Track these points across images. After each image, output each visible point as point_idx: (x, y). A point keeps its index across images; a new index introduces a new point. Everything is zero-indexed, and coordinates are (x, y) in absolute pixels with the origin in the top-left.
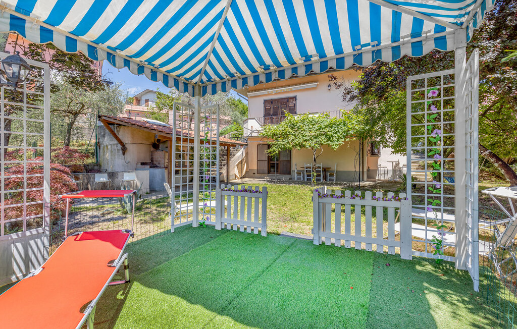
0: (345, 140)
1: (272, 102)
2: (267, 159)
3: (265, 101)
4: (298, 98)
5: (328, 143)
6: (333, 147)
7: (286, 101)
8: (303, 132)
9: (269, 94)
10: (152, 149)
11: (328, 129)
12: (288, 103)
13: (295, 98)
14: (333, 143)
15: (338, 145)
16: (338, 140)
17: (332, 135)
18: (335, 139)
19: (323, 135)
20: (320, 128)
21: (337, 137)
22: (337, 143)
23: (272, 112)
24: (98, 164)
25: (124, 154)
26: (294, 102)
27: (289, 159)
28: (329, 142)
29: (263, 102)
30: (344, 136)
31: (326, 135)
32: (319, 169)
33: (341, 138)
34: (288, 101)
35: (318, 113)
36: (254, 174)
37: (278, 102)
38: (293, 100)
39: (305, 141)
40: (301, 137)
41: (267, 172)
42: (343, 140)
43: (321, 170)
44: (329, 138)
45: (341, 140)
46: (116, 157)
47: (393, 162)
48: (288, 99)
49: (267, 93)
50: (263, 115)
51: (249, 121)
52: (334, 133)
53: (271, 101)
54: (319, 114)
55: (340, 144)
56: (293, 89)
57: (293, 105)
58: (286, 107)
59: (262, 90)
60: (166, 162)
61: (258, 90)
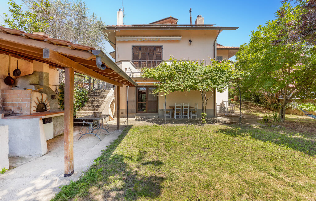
1: (140, 49)
2: (135, 100)
3: (134, 48)
4: (164, 48)
7: (153, 49)
9: (137, 41)
12: (155, 51)
13: (161, 48)
23: (140, 58)
26: (160, 51)
29: (131, 47)
32: (187, 109)
34: (155, 49)
37: (146, 49)
38: (160, 49)
41: (135, 111)
48: (155, 48)
49: (136, 40)
51: (123, 63)
53: (140, 48)
56: (161, 40)
57: (160, 53)
58: (154, 54)
59: (131, 36)
60: (32, 106)
61: (128, 36)
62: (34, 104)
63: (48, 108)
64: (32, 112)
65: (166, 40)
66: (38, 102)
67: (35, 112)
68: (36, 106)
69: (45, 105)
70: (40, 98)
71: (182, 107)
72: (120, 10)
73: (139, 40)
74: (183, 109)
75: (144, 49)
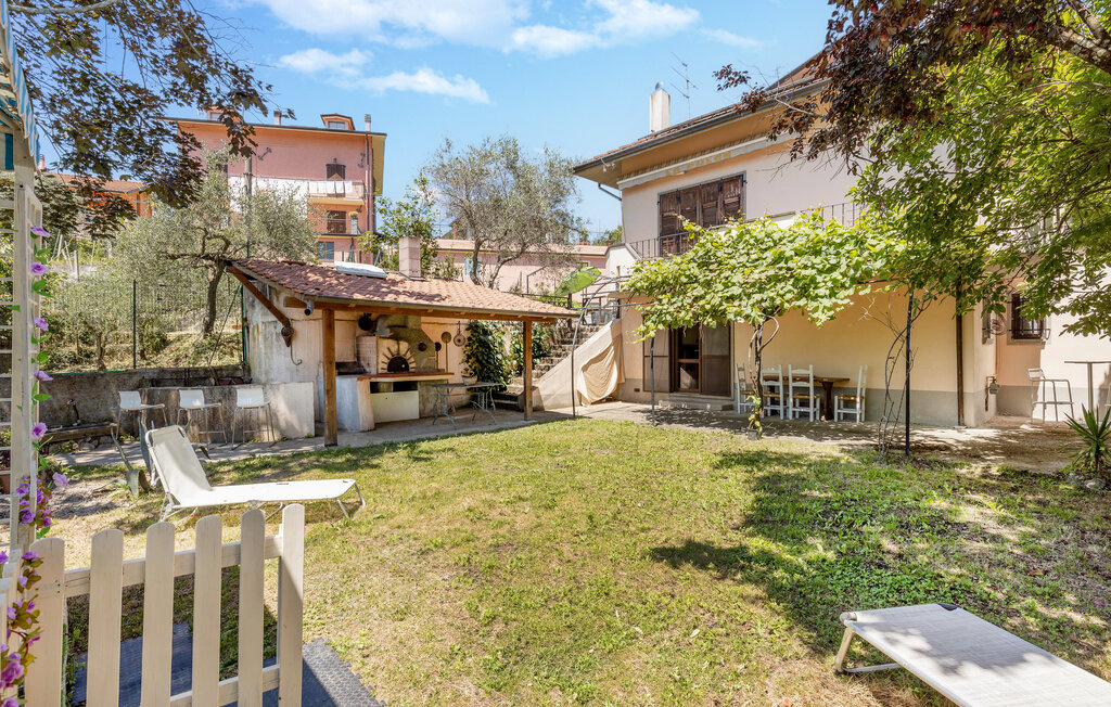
0: (857, 291)
1: (679, 199)
2: (667, 353)
3: (663, 198)
4: (748, 178)
5: (798, 303)
6: (815, 316)
7: (716, 190)
8: (728, 273)
9: (669, 178)
10: (359, 331)
11: (803, 260)
12: (721, 197)
13: (739, 179)
14: (815, 304)
15: (830, 309)
16: (833, 294)
17: (813, 280)
18: (822, 291)
19: (785, 279)
20: (780, 258)
21: (830, 284)
22: (827, 302)
23: (678, 225)
24: (246, 366)
25: (289, 343)
26: (738, 191)
27: (726, 353)
28: (802, 302)
29: (656, 199)
30: (854, 281)
31: (797, 280)
32: (804, 384)
33: (843, 286)
34: (721, 189)
35: (794, 213)
36: (637, 390)
37: (694, 195)
38: (736, 186)
39: (731, 298)
40: (720, 287)
41: (667, 386)
42: (851, 292)
43: (811, 385)
44: (805, 289)
45: (842, 293)
46: (275, 350)
47: (1090, 364)
48: (721, 185)
49: (664, 175)
50: (656, 234)
52: (820, 272)
53: (677, 196)
54: (798, 215)
55: (836, 305)
56: (733, 155)
57: (736, 199)
58: (717, 206)
59: (652, 168)
60: (380, 360)
61: (644, 170)
62: (382, 358)
63: (411, 366)
64: (380, 371)
65: (750, 150)
66: (390, 356)
67: (385, 371)
68: (387, 361)
69: (405, 362)
70: (394, 349)
71: (786, 379)
72: (657, 86)
73: (672, 173)
74: (792, 384)
75: (691, 195)
